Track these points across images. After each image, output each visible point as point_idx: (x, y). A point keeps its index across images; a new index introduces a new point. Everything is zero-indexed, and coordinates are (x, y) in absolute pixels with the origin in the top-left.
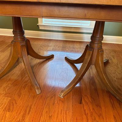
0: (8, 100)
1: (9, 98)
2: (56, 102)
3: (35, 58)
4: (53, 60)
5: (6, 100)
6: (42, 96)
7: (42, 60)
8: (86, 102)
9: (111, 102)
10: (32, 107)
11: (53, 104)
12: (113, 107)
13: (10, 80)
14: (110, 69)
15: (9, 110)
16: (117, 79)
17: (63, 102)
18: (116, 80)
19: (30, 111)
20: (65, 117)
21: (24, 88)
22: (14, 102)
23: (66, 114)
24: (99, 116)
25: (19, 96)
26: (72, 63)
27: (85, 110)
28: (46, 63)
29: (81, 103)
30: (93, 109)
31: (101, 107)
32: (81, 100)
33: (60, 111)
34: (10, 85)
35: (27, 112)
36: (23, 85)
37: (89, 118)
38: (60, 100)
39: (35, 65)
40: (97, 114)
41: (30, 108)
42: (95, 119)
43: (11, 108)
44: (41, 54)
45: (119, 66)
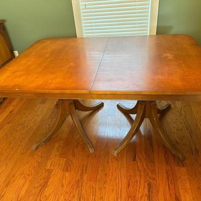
1: (65, 159)
2: (110, 160)
5: (63, 161)
6: (96, 155)
8: (139, 158)
10: (88, 166)
11: (108, 162)
12: (167, 162)
13: (60, 140)
14: (170, 117)
15: (67, 170)
16: (177, 130)
17: (117, 159)
18: (176, 131)
19: (86, 170)
20: (119, 176)
21: (77, 147)
22: (70, 162)
23: (120, 171)
24: (152, 172)
25: (74, 156)
26: (126, 112)
27: (138, 167)
29: (135, 160)
30: (147, 165)
31: (154, 163)
32: (135, 157)
33: (114, 169)
34: (62, 145)
35: (84, 171)
36: (75, 144)
37: (142, 174)
38: (114, 158)
39: (83, 119)
40: (149, 170)
41: (86, 167)
42: (148, 174)
43: (69, 169)
44: (87, 105)
45: (183, 113)
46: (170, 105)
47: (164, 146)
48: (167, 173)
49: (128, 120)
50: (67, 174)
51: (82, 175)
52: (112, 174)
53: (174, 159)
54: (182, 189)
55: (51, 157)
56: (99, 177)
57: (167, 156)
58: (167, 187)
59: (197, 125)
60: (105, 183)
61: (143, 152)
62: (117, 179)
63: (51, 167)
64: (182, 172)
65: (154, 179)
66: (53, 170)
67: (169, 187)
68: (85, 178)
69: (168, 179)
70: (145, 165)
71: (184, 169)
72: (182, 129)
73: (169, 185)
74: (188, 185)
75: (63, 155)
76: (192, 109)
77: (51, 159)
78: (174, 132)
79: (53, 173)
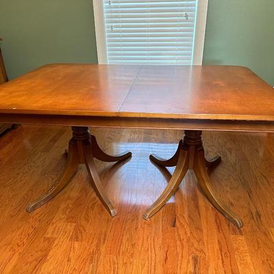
0: (73, 227)
1: (74, 224)
3: (100, 161)
5: (70, 227)
6: (119, 219)
7: (112, 163)
8: (181, 224)
9: (217, 223)
10: (108, 233)
11: (136, 229)
12: (219, 229)
13: (68, 198)
14: (221, 173)
15: (77, 239)
16: (230, 188)
17: (149, 225)
19: (105, 239)
20: (152, 245)
21: (92, 208)
22: (81, 229)
23: (154, 241)
24: (198, 242)
25: (87, 220)
26: (161, 165)
27: (179, 235)
29: (174, 226)
30: (191, 233)
31: (201, 230)
32: (175, 222)
33: (145, 238)
34: (70, 206)
35: (102, 241)
36: (90, 205)
37: (184, 244)
40: (195, 238)
41: (105, 235)
42: (193, 245)
43: (80, 237)
46: (220, 158)
48: (219, 242)
49: (164, 175)
50: (76, 244)
51: (98, 246)
52: (142, 245)
53: (229, 225)
54: (241, 264)
55: (54, 221)
56: (123, 248)
57: (218, 221)
58: (220, 261)
60: (132, 255)
61: (186, 216)
62: (150, 251)
63: (52, 234)
64: (240, 242)
65: (201, 251)
66: (55, 239)
67: (223, 262)
68: (103, 249)
69: (221, 251)
70: (188, 233)
71: (242, 238)
72: (237, 187)
73: (222, 259)
74: (248, 259)
75: (70, 219)
76: (249, 164)
77: (53, 224)
78: (227, 191)
79: (56, 242)
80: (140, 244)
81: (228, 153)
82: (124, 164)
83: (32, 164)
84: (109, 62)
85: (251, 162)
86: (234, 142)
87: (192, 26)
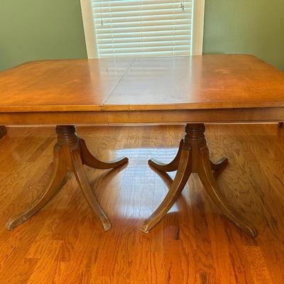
0: (60, 244)
1: (61, 242)
2: (137, 241)
3: (93, 169)
4: (127, 169)
5: (56, 245)
6: (113, 234)
7: (106, 171)
8: (185, 236)
9: (227, 233)
10: (100, 251)
11: (133, 244)
12: (229, 240)
13: (55, 212)
14: (229, 176)
15: (63, 259)
16: (240, 193)
17: (148, 239)
18: (239, 195)
19: (96, 257)
20: (152, 262)
21: (83, 222)
22: (69, 247)
23: (154, 257)
24: (206, 256)
25: (76, 236)
26: (161, 170)
27: (184, 249)
28: (115, 175)
29: (177, 238)
30: (198, 246)
31: (209, 242)
32: (178, 234)
33: (144, 253)
34: (57, 221)
35: (93, 260)
36: (80, 219)
37: (190, 260)
38: (144, 237)
39: (95, 181)
40: (203, 252)
41: (97, 253)
42: (200, 260)
43: (67, 257)
44: (103, 160)
45: (247, 169)
46: (227, 159)
47: (223, 217)
48: (231, 255)
49: (165, 181)
50: (63, 265)
51: (88, 266)
52: (141, 262)
53: (241, 235)
54: (258, 280)
55: (38, 238)
56: (117, 268)
57: (229, 231)
58: (233, 278)
59: (270, 186)
60: (129, 276)
61: (190, 227)
62: (149, 269)
63: (35, 254)
64: (255, 253)
65: (211, 266)
66: (38, 259)
67: (236, 278)
68: (94, 270)
69: (234, 265)
70: (194, 245)
71: (257, 249)
72: (248, 191)
73: (236, 275)
74: (266, 273)
75: (56, 236)
76: (259, 165)
77: (36, 242)
78: (237, 196)
79: (39, 264)
80: (138, 262)
81: (235, 154)
82: (119, 171)
83: (16, 175)
84: (99, 56)
85: (261, 163)
86: (242, 143)
87: (190, 17)
